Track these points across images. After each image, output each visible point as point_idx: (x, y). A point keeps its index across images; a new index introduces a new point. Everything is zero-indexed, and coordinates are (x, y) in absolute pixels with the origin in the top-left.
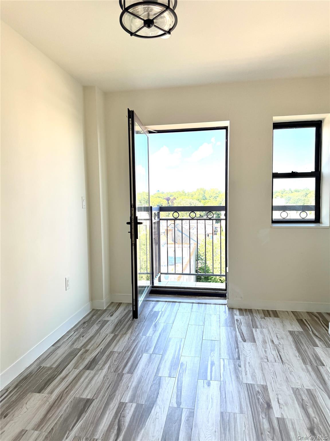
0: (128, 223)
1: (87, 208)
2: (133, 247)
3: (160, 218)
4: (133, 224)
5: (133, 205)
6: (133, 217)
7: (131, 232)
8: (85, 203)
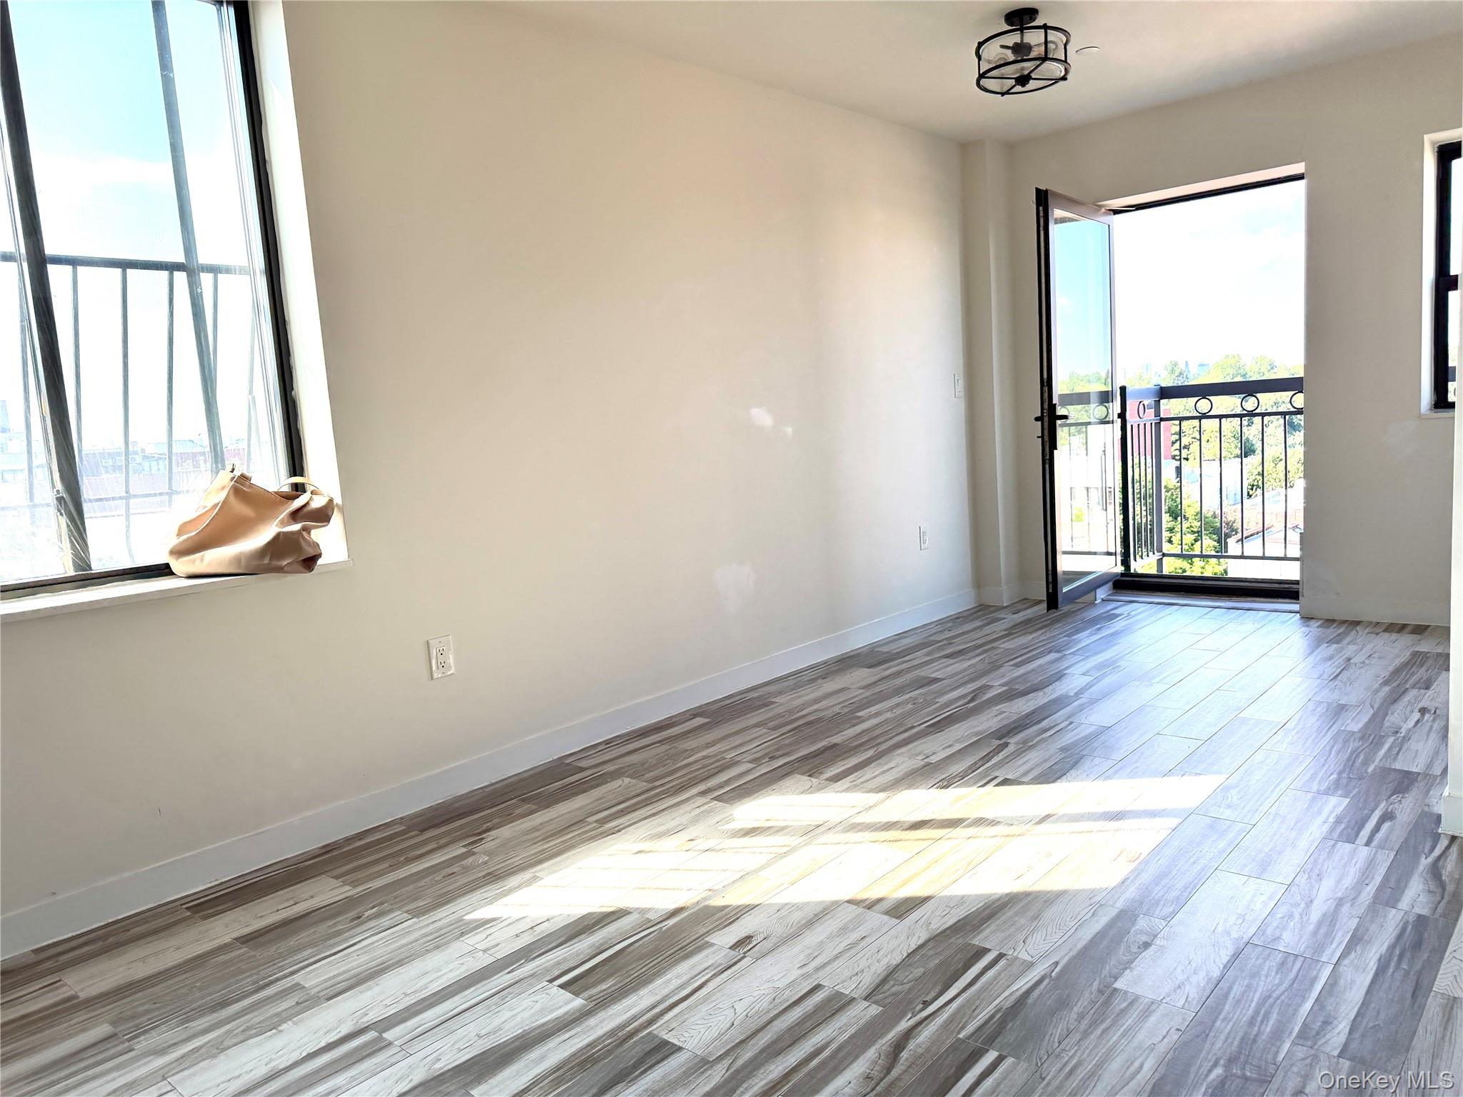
0: (1037, 419)
1: (965, 396)
2: (1047, 466)
3: (1162, 416)
4: (1046, 419)
5: (1045, 381)
6: (1046, 406)
7: (1042, 437)
8: (961, 386)
